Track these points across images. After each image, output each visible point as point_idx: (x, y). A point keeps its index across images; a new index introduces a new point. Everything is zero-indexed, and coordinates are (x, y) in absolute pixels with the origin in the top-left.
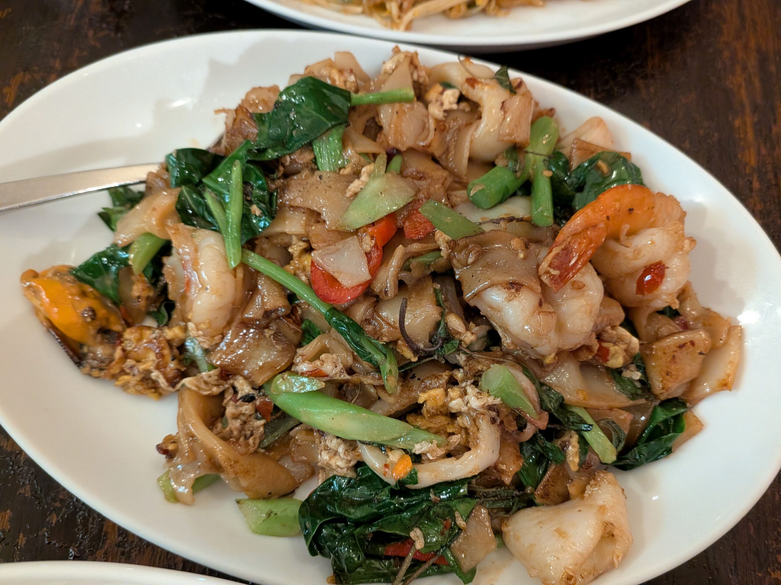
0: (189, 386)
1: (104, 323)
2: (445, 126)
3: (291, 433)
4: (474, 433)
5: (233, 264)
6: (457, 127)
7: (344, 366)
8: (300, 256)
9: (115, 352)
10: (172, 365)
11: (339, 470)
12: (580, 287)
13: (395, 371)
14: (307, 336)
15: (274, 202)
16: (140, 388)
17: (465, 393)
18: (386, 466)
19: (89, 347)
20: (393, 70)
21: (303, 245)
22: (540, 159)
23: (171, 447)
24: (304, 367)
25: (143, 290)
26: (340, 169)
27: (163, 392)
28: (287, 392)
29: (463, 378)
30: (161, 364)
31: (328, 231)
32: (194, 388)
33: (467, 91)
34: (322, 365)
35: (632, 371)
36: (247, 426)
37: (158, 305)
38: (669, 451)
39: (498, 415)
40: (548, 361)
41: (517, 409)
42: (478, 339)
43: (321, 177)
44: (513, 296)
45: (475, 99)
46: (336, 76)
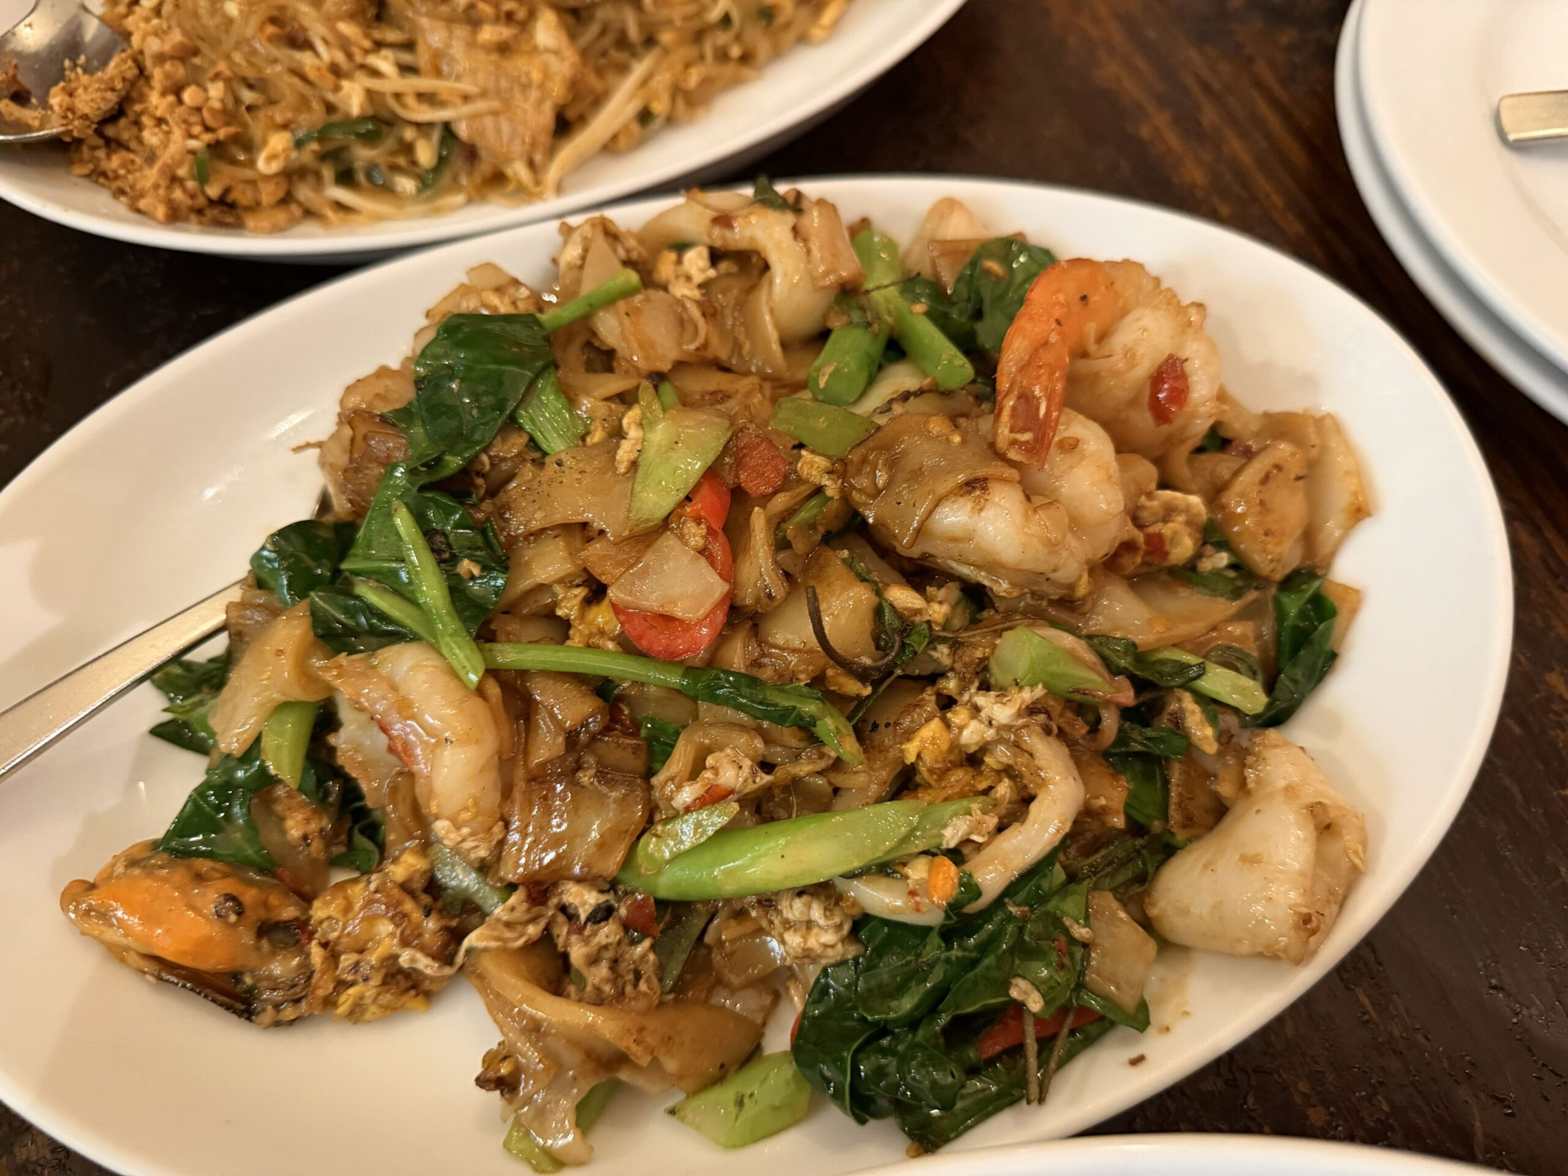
0: (482, 944)
1: (262, 914)
2: (714, 307)
3: (708, 939)
4: (1027, 766)
5: (474, 678)
6: (733, 302)
7: (752, 760)
8: (582, 616)
9: (308, 955)
10: (431, 924)
11: (830, 952)
12: (1071, 446)
13: (847, 728)
14: (658, 748)
15: (495, 542)
16: (387, 998)
17: (976, 710)
18: (912, 893)
19: (252, 971)
20: (583, 258)
21: (580, 592)
22: (893, 292)
23: (504, 1070)
24: (687, 795)
25: (308, 821)
26: (583, 438)
27: (434, 987)
28: (677, 857)
29: (959, 686)
30: (408, 932)
31: (615, 544)
32: (493, 944)
33: (723, 238)
34: (717, 774)
35: (1210, 556)
36: (623, 967)
37: (343, 837)
38: (1332, 657)
39: (1050, 718)
40: (1082, 590)
41: (1077, 691)
42: (954, 607)
43: (560, 464)
44: (982, 501)
45: (743, 245)
46: (494, 300)
